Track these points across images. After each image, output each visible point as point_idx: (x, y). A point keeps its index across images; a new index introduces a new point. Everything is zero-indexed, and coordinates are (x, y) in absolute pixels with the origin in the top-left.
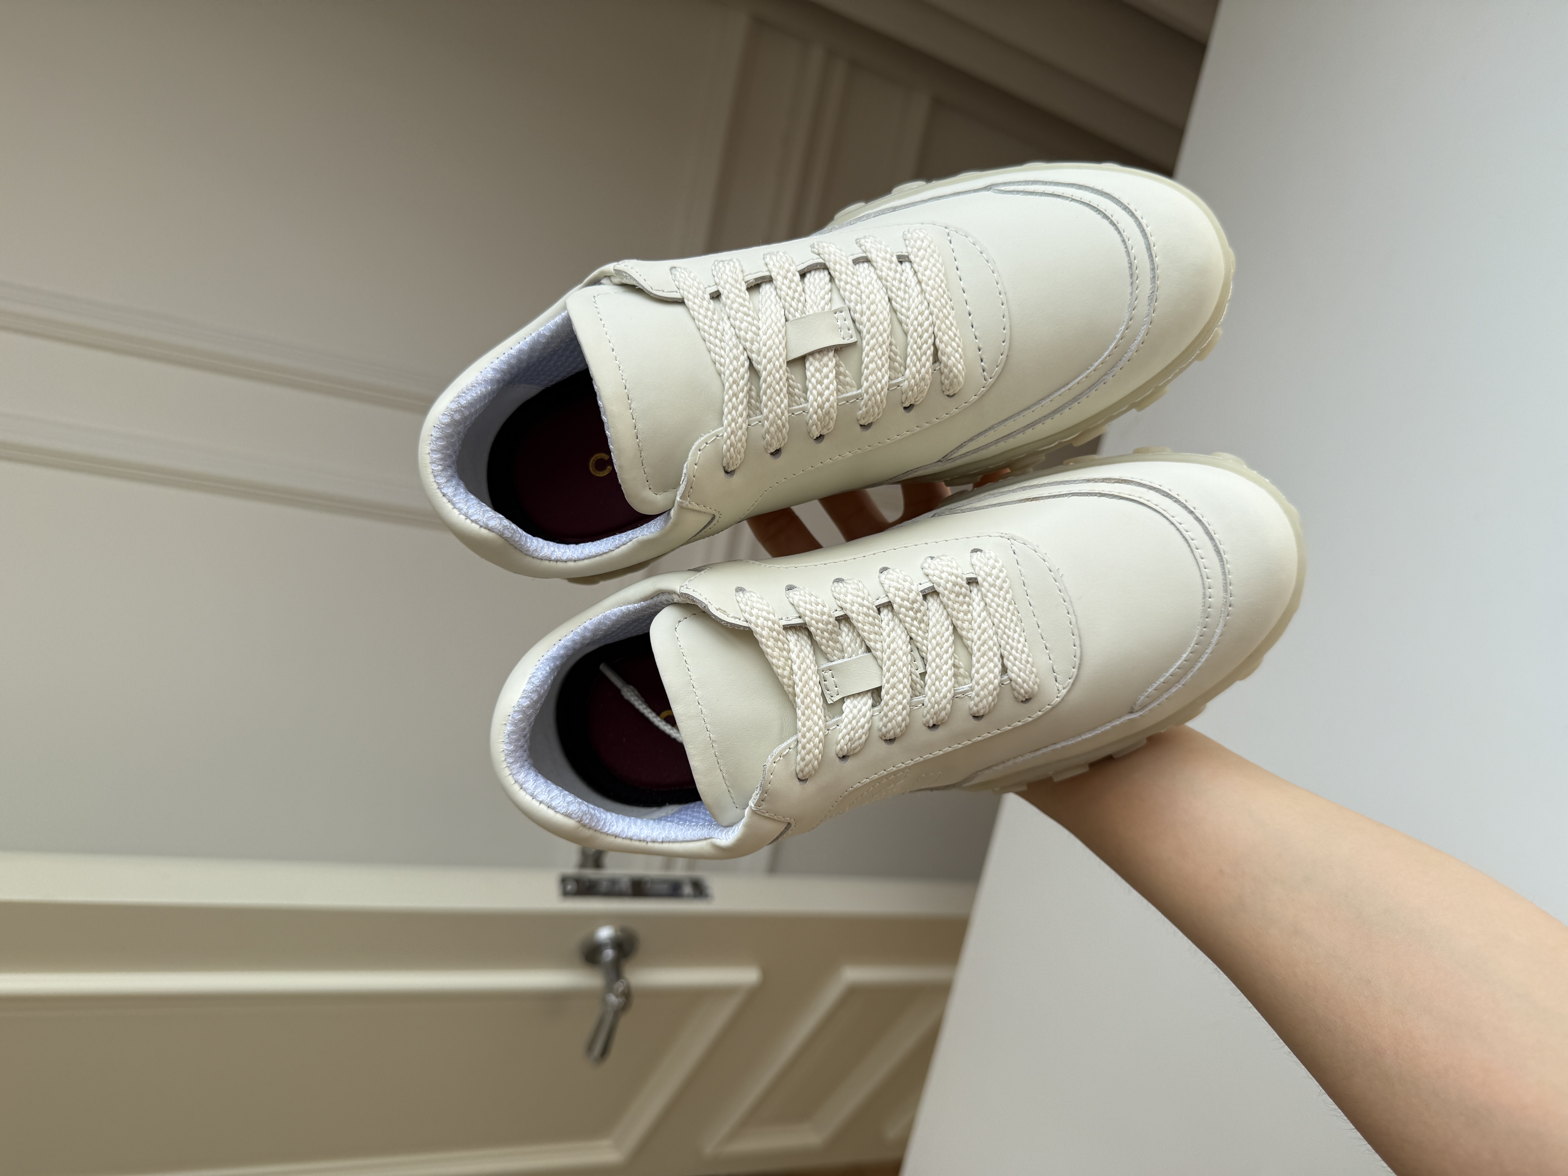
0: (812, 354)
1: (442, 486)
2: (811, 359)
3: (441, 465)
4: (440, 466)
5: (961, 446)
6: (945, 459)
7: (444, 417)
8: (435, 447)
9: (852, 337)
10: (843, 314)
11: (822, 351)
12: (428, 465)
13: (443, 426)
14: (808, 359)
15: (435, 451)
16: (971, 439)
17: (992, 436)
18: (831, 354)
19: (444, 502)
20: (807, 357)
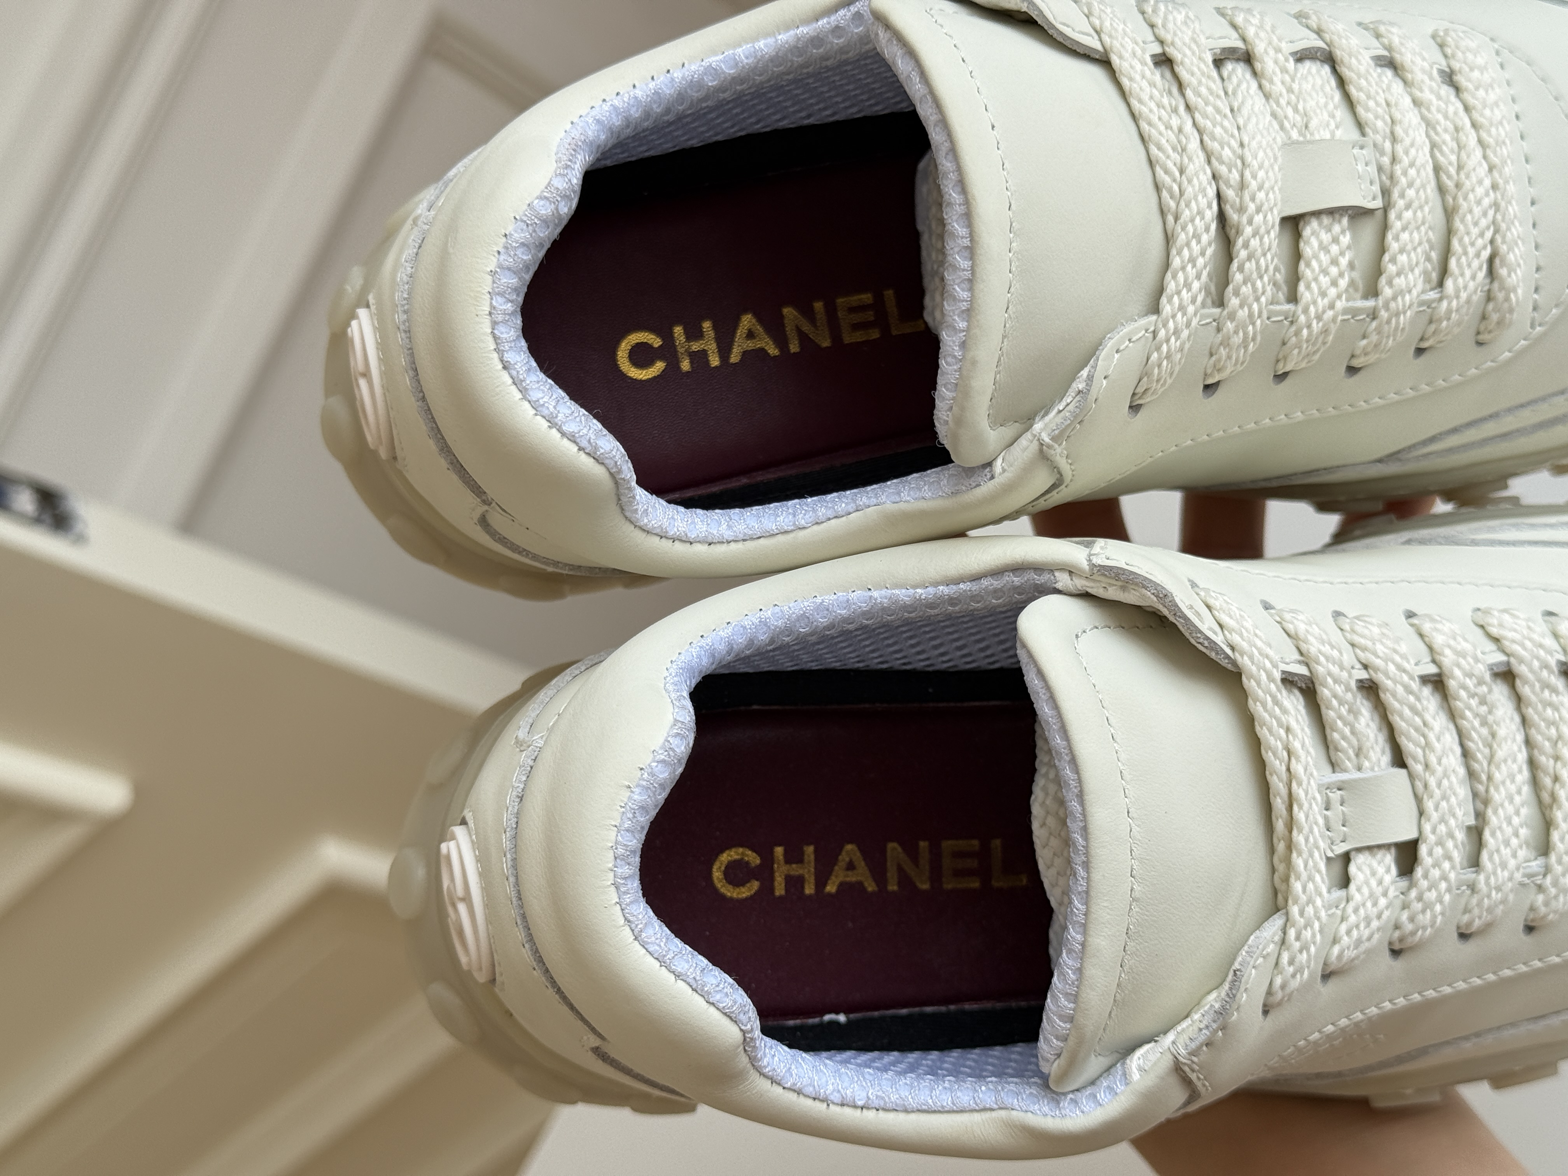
0: (1317, 214)
1: (507, 348)
2: (1314, 224)
3: (511, 301)
4: (510, 304)
5: (1432, 439)
6: (1393, 456)
7: (542, 203)
8: (510, 262)
9: (1374, 199)
10: (1364, 152)
11: (1331, 212)
12: (483, 297)
13: (536, 220)
14: (1309, 223)
15: (509, 269)
16: (1455, 430)
17: (1490, 429)
18: (1345, 221)
19: (504, 383)
20: (1307, 218)
